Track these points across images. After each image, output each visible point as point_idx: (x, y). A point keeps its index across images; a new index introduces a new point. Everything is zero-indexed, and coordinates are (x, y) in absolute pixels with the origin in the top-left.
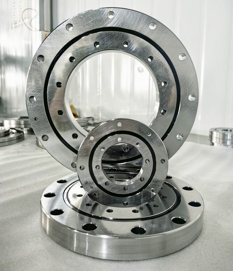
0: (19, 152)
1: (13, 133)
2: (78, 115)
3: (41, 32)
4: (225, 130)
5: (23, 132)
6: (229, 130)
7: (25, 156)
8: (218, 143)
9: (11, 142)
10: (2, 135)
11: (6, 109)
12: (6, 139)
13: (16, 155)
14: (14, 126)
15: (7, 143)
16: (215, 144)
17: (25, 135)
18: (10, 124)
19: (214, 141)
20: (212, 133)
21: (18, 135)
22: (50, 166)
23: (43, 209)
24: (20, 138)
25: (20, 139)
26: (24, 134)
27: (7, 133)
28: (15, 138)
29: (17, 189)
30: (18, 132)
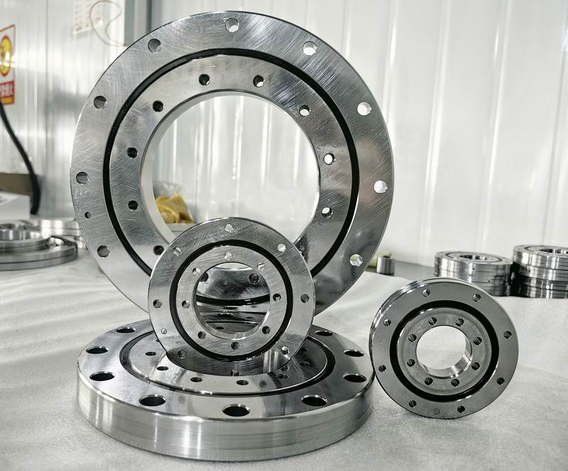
0: (61, 280)
1: (57, 245)
2: (191, 217)
4: (465, 257)
5: (76, 245)
6: (474, 257)
7: (71, 287)
9: (50, 262)
10: (34, 247)
11: (54, 200)
12: (42, 254)
13: (56, 284)
14: (59, 232)
15: (42, 264)
17: (79, 251)
18: (53, 227)
20: (439, 260)
21: (66, 248)
22: (116, 306)
24: (70, 254)
25: (68, 256)
26: (77, 248)
27: (44, 245)
28: (59, 255)
29: (45, 342)
30: (66, 243)
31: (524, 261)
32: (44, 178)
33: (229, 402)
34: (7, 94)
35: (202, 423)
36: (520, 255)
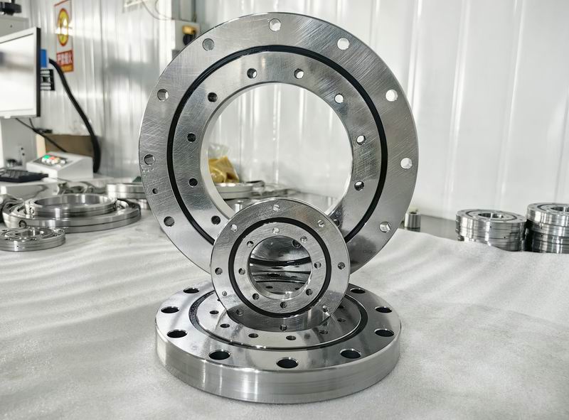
0: (130, 241)
1: (123, 208)
2: (237, 176)
3: (174, 22)
4: (484, 215)
5: (139, 206)
6: (492, 214)
7: (139, 248)
8: (470, 237)
9: (117, 224)
10: (104, 211)
11: (113, 159)
12: (110, 217)
13: (126, 246)
14: (123, 195)
15: (111, 225)
16: (466, 239)
17: (142, 211)
18: (117, 191)
19: (464, 233)
20: (459, 218)
21: (131, 210)
22: (179, 266)
23: (158, 331)
24: (135, 217)
25: (133, 217)
26: (140, 209)
27: (112, 208)
28: (126, 217)
30: (131, 205)
31: (537, 219)
32: (103, 139)
33: (281, 355)
34: (67, 62)
35: (258, 374)
36: (533, 214)
